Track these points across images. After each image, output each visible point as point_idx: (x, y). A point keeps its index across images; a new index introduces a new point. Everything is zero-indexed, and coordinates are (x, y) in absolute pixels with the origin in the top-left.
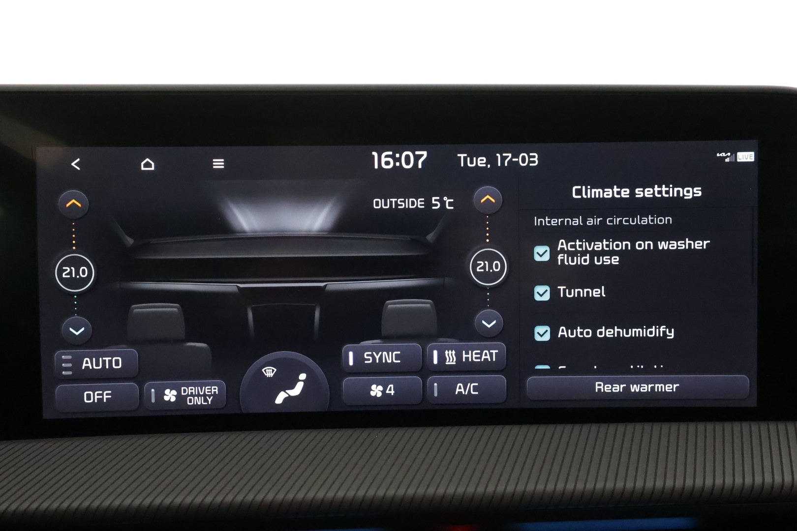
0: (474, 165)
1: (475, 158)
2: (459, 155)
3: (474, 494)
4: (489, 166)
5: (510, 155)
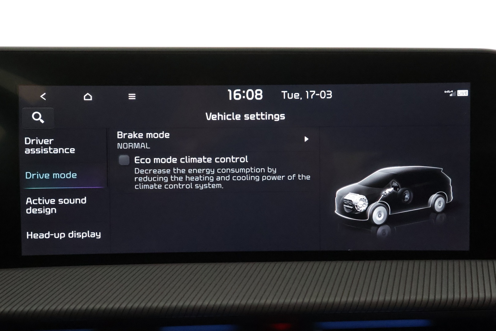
0: (292, 98)
1: (292, 94)
2: (282, 92)
3: (289, 304)
4: (301, 99)
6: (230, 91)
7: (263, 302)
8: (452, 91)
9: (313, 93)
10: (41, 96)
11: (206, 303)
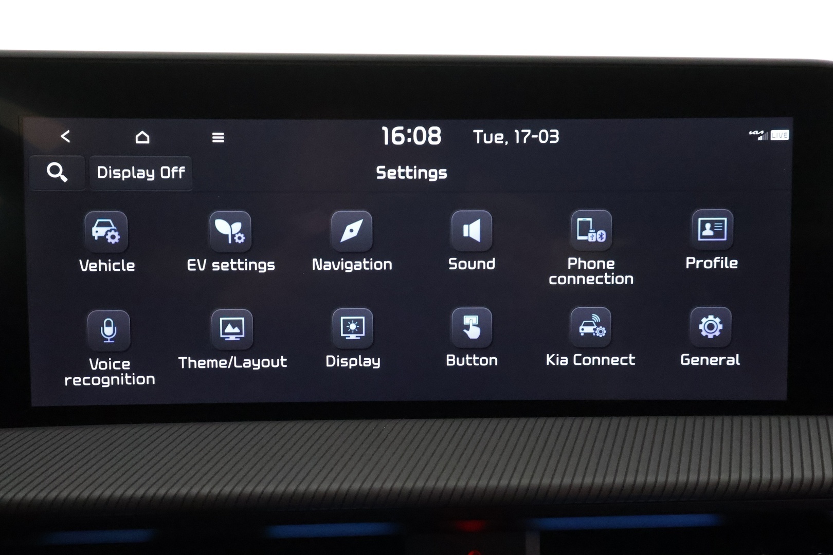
0: (490, 142)
1: (491, 135)
2: (475, 131)
4: (507, 143)
5: (529, 131)
6: (385, 129)
7: (441, 484)
8: (762, 132)
9: (527, 133)
10: (63, 136)
11: (345, 487)
